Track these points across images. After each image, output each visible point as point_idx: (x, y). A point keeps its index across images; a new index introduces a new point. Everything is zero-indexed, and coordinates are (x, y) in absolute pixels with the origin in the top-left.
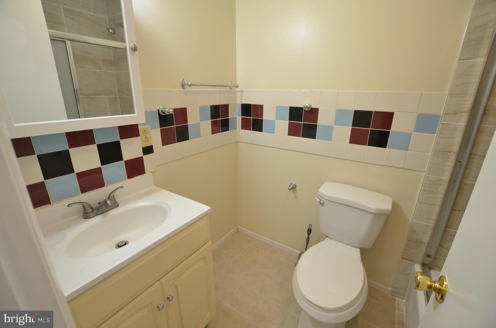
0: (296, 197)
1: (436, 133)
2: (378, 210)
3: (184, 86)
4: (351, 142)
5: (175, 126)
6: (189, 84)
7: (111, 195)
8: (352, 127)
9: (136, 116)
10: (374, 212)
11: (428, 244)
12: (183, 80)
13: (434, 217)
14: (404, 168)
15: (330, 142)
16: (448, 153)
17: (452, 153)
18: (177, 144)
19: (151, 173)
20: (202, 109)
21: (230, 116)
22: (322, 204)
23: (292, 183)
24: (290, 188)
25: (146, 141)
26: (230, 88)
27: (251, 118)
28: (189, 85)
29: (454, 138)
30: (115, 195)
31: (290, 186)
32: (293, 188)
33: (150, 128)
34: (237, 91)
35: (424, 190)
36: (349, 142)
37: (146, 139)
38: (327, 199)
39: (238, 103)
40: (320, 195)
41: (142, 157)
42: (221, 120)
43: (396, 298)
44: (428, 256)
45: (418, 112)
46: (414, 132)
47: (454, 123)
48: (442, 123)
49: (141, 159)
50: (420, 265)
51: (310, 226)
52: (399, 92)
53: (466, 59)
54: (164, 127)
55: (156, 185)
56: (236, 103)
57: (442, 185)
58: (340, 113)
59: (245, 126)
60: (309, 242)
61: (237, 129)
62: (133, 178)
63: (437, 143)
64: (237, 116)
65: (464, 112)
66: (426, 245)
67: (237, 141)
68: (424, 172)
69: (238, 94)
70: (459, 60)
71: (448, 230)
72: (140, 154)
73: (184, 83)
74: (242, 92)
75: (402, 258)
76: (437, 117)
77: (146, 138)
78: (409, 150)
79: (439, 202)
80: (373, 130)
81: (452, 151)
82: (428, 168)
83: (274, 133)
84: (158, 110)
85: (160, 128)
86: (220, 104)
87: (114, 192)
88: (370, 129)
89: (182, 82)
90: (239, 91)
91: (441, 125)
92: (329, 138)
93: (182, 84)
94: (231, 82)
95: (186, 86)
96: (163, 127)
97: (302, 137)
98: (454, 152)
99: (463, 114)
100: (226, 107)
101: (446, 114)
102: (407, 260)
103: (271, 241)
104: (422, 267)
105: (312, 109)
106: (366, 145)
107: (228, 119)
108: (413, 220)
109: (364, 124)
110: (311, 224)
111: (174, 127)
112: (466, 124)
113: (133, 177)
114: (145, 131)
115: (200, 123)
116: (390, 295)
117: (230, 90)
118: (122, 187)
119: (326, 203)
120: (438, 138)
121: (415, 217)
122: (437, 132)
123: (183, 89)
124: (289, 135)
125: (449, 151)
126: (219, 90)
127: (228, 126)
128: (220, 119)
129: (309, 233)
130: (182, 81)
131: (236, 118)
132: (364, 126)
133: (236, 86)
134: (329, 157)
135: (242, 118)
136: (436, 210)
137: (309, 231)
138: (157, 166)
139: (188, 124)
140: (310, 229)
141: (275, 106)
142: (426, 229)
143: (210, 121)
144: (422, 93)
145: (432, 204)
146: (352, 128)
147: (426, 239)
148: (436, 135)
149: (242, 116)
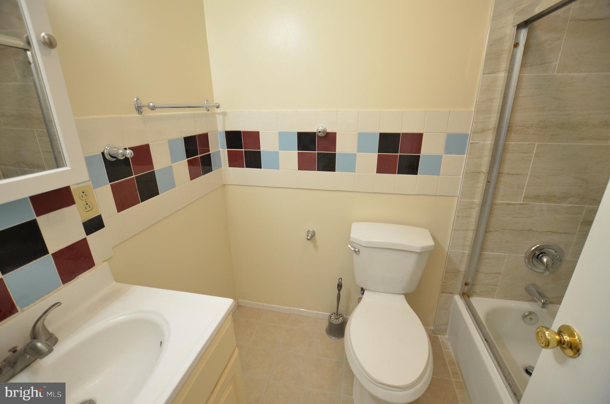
0: (316, 247)
1: (466, 154)
2: (423, 248)
3: (141, 109)
4: (378, 172)
5: (134, 176)
6: (151, 106)
7: (38, 325)
8: (378, 153)
9: (69, 170)
10: (418, 251)
11: (465, 272)
12: (138, 99)
13: (469, 243)
14: (437, 195)
15: (354, 173)
16: (478, 173)
17: (482, 173)
18: (141, 204)
19: (106, 263)
20: (172, 143)
21: (212, 150)
22: (357, 252)
23: (308, 231)
24: (309, 238)
25: (88, 209)
26: (207, 108)
27: (243, 151)
28: (152, 108)
29: (483, 157)
30: (46, 324)
31: (307, 236)
32: (312, 237)
33: (92, 186)
34: (216, 113)
35: (458, 217)
36: (376, 172)
37: (88, 206)
38: (364, 245)
39: (219, 131)
40: (353, 241)
41: (85, 240)
42: (201, 157)
43: (439, 336)
44: (466, 284)
45: (447, 132)
46: (444, 154)
47: (482, 142)
48: (471, 143)
49: (83, 243)
50: (460, 295)
51: (340, 280)
52: (427, 110)
53: (489, 74)
54: (117, 181)
55: (117, 281)
56: (218, 131)
57: (475, 208)
58: (362, 137)
59: (234, 162)
60: (341, 299)
61: (223, 167)
62: (74, 280)
63: (467, 165)
64: (220, 149)
65: (490, 129)
66: (463, 273)
67: (224, 183)
68: (456, 196)
69: (219, 118)
70: (483, 74)
71: (483, 253)
72: (80, 234)
73: (141, 104)
74: (224, 114)
75: (442, 293)
76: (465, 136)
77: (87, 204)
78: (440, 174)
79: (473, 226)
80: (402, 155)
81: (482, 172)
82: (460, 192)
83: (279, 169)
84: (103, 154)
85: (110, 183)
86: (197, 134)
87: (44, 317)
88: (399, 154)
89: (137, 104)
90: (219, 114)
91: (470, 144)
92: (352, 169)
93: (138, 107)
94: (208, 101)
95: (145, 110)
96: (114, 181)
97: (317, 171)
98: (483, 173)
99: (489, 131)
100: (204, 137)
101: (475, 133)
102: (447, 293)
103: (289, 308)
104: (462, 297)
105: (328, 134)
106: (396, 174)
107: (210, 154)
108: (449, 250)
109: (392, 149)
110: (342, 278)
111: (133, 178)
112: (493, 142)
113: (74, 278)
114: (83, 192)
115: (171, 166)
116: (433, 335)
117: (207, 112)
118: (57, 304)
119: (362, 250)
120: (468, 158)
121: (451, 246)
122: (466, 152)
123: (139, 114)
124: (299, 169)
125: (479, 172)
126: (193, 112)
127: (210, 164)
128: (199, 156)
129: (340, 288)
130: (136, 101)
131: (219, 151)
132: (391, 151)
133: (217, 106)
134: (354, 192)
135: (228, 150)
136: (470, 235)
137: (340, 286)
138: (113, 248)
139: (155, 169)
140: (340, 284)
141: (277, 132)
142: (462, 256)
143: (186, 160)
144: (450, 111)
145: (466, 230)
146: (378, 155)
147: (463, 267)
148: (465, 156)
149: (227, 149)
